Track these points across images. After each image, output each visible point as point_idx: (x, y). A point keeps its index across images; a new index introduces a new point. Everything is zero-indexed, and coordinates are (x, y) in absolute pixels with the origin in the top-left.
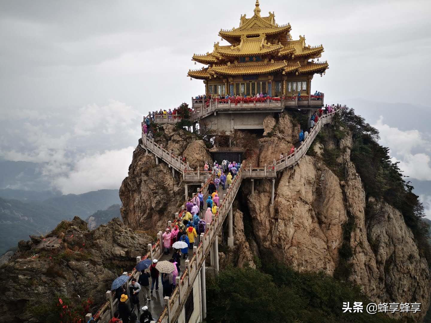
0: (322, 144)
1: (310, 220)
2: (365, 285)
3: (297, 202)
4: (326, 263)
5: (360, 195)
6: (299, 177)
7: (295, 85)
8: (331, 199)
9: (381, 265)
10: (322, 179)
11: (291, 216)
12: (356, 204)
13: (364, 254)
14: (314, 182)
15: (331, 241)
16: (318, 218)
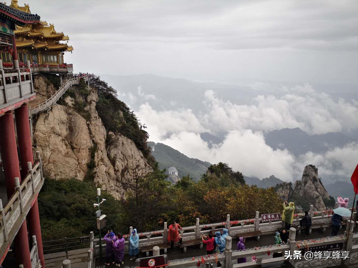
0: (72, 98)
1: (64, 147)
2: (105, 184)
3: (51, 134)
4: (76, 173)
5: (100, 130)
6: (53, 118)
7: (52, 57)
8: (80, 133)
9: (118, 172)
10: (73, 120)
11: (47, 144)
12: (97, 135)
13: (105, 166)
14: (67, 123)
15: (81, 159)
16: (71, 146)
